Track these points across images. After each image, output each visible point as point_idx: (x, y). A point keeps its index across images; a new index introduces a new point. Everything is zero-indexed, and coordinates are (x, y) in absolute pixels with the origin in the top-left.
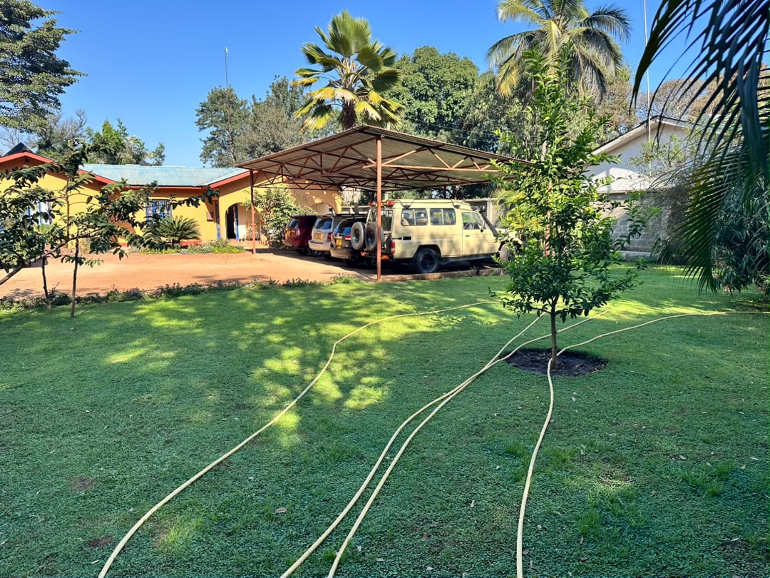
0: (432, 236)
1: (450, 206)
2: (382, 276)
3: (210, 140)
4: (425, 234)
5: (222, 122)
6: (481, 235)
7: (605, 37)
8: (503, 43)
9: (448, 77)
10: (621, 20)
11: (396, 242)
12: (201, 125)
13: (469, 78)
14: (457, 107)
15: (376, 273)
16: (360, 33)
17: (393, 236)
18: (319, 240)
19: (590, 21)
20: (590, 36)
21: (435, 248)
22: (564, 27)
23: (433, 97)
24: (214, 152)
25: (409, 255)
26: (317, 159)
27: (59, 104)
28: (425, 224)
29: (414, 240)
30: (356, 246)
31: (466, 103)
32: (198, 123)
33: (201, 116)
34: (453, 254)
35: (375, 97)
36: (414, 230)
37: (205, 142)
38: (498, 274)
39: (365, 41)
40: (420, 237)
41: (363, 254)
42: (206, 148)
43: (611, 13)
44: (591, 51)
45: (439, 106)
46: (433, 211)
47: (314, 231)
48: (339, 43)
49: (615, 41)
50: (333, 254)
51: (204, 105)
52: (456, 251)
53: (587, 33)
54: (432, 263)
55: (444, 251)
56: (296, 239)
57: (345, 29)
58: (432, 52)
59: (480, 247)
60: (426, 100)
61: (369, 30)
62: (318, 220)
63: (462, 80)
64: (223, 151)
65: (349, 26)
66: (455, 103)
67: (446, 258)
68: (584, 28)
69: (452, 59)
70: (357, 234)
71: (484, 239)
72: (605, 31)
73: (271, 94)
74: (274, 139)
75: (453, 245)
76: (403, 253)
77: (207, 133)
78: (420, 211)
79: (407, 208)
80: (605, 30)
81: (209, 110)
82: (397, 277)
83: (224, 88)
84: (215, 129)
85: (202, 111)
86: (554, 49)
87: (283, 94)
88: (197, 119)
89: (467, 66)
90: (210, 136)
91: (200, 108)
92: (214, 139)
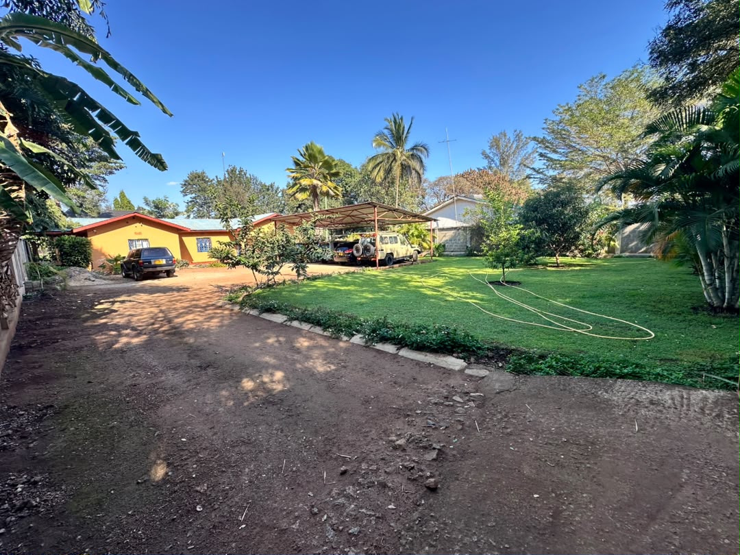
0: (391, 250)
1: (395, 236)
2: (378, 267)
3: (191, 202)
4: (388, 248)
5: (199, 191)
6: (407, 248)
7: (420, 158)
8: (373, 158)
10: (426, 149)
11: (379, 252)
12: (184, 193)
13: (353, 172)
14: (347, 186)
17: (377, 249)
19: (413, 149)
20: (413, 156)
21: (392, 254)
22: (402, 152)
24: (195, 209)
25: (383, 258)
27: (106, 181)
28: (388, 244)
30: (357, 255)
31: (353, 183)
32: (182, 192)
33: (184, 188)
34: (398, 257)
35: (329, 183)
36: (384, 247)
37: (187, 203)
39: (324, 156)
40: (386, 250)
41: (361, 259)
42: (188, 207)
43: (422, 146)
44: (414, 163)
46: (390, 237)
49: (424, 160)
51: (186, 181)
54: (391, 261)
55: (395, 255)
57: (313, 150)
59: (406, 254)
65: (316, 150)
66: (346, 184)
67: (396, 258)
68: (411, 153)
69: (342, 162)
70: (358, 250)
71: (408, 250)
73: (227, 176)
75: (398, 254)
76: (381, 257)
77: (188, 198)
78: (385, 238)
79: (381, 237)
80: (419, 154)
81: (189, 184)
82: (384, 267)
83: (199, 171)
84: (194, 195)
85: (185, 185)
86: (399, 163)
87: (235, 176)
88: (182, 189)
89: (349, 166)
90: (190, 200)
91: (184, 183)
92: (193, 202)
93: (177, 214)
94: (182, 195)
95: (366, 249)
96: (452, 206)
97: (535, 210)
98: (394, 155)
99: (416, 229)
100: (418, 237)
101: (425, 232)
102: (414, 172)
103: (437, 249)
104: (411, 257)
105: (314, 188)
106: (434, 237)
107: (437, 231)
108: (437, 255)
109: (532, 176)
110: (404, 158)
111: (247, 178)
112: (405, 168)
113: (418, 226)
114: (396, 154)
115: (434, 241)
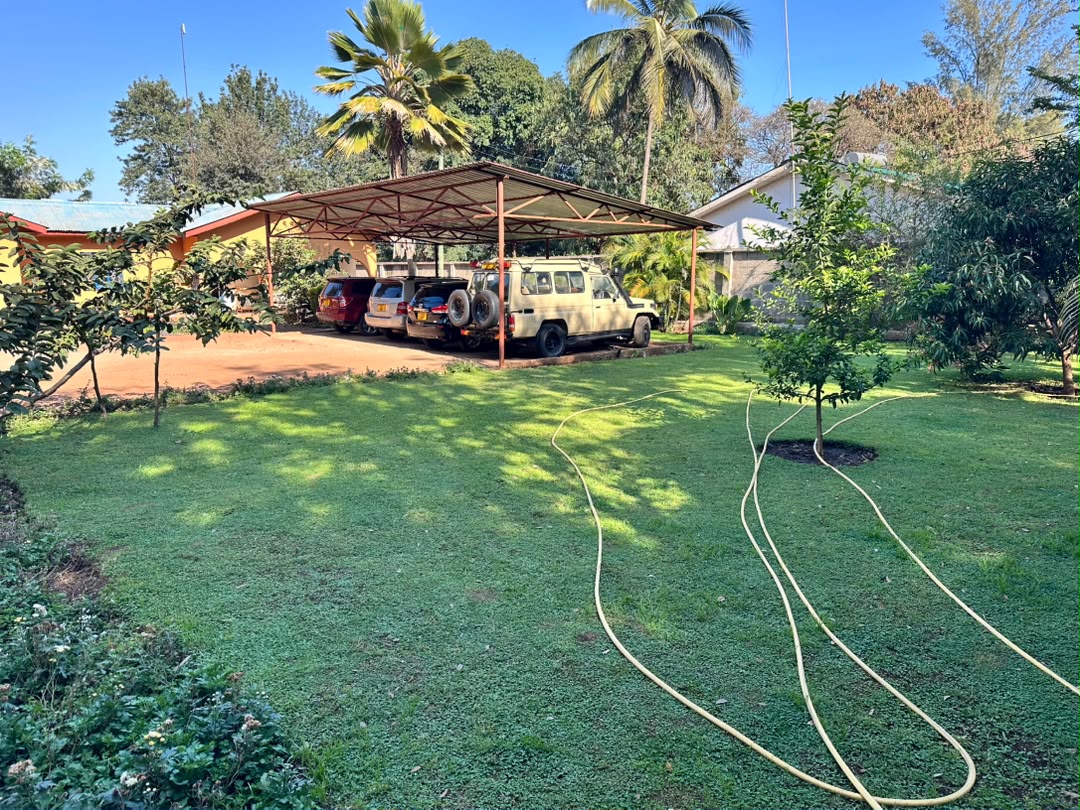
0: (558, 309)
1: (577, 268)
2: (507, 361)
3: (134, 159)
4: (549, 305)
5: (154, 131)
6: (613, 306)
7: (722, 45)
8: (588, 44)
9: (508, 84)
10: (741, 22)
11: (516, 316)
12: (120, 135)
13: (537, 86)
14: (520, 127)
15: (496, 357)
16: (410, 21)
17: (512, 308)
18: (382, 312)
19: (702, 21)
20: (702, 41)
21: (561, 323)
22: (669, 27)
23: (486, 109)
24: (143, 178)
25: (531, 334)
26: (393, 202)
28: (548, 292)
29: (537, 313)
30: (457, 321)
31: (534, 119)
32: (114, 132)
33: (118, 122)
34: (582, 331)
35: (433, 111)
37: (126, 162)
38: (640, 356)
39: (418, 33)
40: (544, 310)
41: (466, 333)
42: (128, 172)
43: (728, 14)
44: (702, 61)
45: (496, 124)
46: (558, 274)
47: (373, 301)
48: (382, 35)
50: (411, 332)
51: (123, 105)
52: (585, 327)
53: (699, 37)
54: (558, 343)
55: (573, 327)
56: (341, 311)
57: (389, 14)
58: (483, 48)
59: (612, 323)
60: (477, 114)
61: (421, 17)
62: (378, 286)
63: (527, 89)
64: (157, 177)
65: (395, 12)
66: (518, 120)
67: (574, 337)
68: (695, 31)
70: (459, 306)
71: (617, 312)
72: (721, 38)
73: (227, 92)
74: (244, 161)
75: (581, 319)
76: (525, 330)
77: (129, 148)
78: (543, 275)
79: (527, 271)
80: (719, 34)
81: (131, 113)
82: (524, 362)
83: (154, 79)
84: (142, 143)
85: (120, 114)
86: (659, 56)
87: (246, 93)
88: (112, 126)
89: (531, 69)
90: (135, 153)
91: (117, 110)
92: (140, 158)
93: (52, 188)
94: (113, 140)
95: (479, 306)
96: (784, 185)
97: (1000, 199)
98: (646, 35)
99: (670, 251)
100: (671, 273)
101: (693, 262)
102: (700, 87)
103: (727, 309)
104: (629, 333)
105: (393, 123)
106: (720, 278)
107: (730, 261)
108: (724, 329)
109: (1054, 103)
110: (674, 44)
111: (279, 98)
112: (678, 74)
113: (676, 243)
114: (651, 30)
115: (719, 288)
